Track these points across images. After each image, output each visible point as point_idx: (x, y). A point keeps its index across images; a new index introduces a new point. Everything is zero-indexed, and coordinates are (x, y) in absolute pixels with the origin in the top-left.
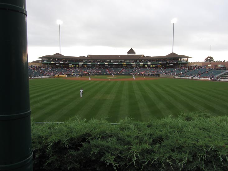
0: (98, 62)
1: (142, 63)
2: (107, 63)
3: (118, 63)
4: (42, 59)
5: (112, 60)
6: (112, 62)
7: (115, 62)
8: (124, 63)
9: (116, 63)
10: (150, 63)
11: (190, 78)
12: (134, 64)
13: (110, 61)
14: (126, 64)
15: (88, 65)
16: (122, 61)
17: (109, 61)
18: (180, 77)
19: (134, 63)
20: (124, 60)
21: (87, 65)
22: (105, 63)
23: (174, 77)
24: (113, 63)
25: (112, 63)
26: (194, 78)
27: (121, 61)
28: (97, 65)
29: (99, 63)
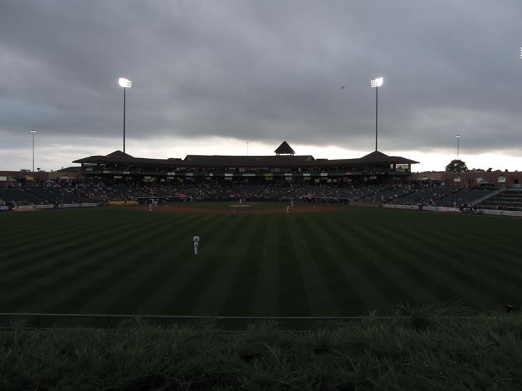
0: (209, 173)
1: (309, 175)
2: (230, 175)
3: (254, 175)
4: (82, 164)
5: (242, 167)
6: (240, 171)
7: (246, 172)
8: (269, 175)
9: (249, 175)
10: (326, 174)
11: (416, 207)
12: (290, 177)
13: (237, 170)
14: (273, 177)
15: (187, 178)
16: (264, 169)
17: (234, 169)
18: (393, 206)
19: (291, 174)
20: (268, 169)
21: (184, 177)
22: (226, 175)
23: (381, 206)
24: (244, 175)
25: (242, 173)
26: (424, 208)
27: (261, 168)
28: (208, 178)
29: (211, 175)
